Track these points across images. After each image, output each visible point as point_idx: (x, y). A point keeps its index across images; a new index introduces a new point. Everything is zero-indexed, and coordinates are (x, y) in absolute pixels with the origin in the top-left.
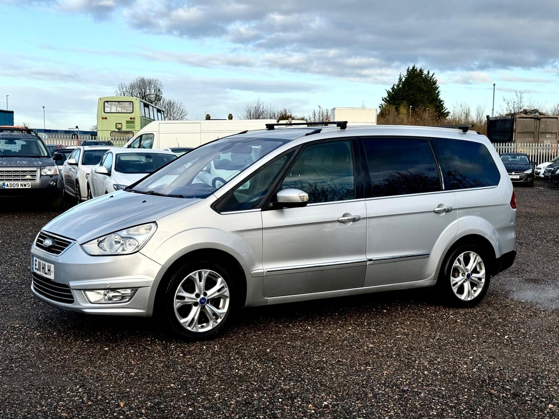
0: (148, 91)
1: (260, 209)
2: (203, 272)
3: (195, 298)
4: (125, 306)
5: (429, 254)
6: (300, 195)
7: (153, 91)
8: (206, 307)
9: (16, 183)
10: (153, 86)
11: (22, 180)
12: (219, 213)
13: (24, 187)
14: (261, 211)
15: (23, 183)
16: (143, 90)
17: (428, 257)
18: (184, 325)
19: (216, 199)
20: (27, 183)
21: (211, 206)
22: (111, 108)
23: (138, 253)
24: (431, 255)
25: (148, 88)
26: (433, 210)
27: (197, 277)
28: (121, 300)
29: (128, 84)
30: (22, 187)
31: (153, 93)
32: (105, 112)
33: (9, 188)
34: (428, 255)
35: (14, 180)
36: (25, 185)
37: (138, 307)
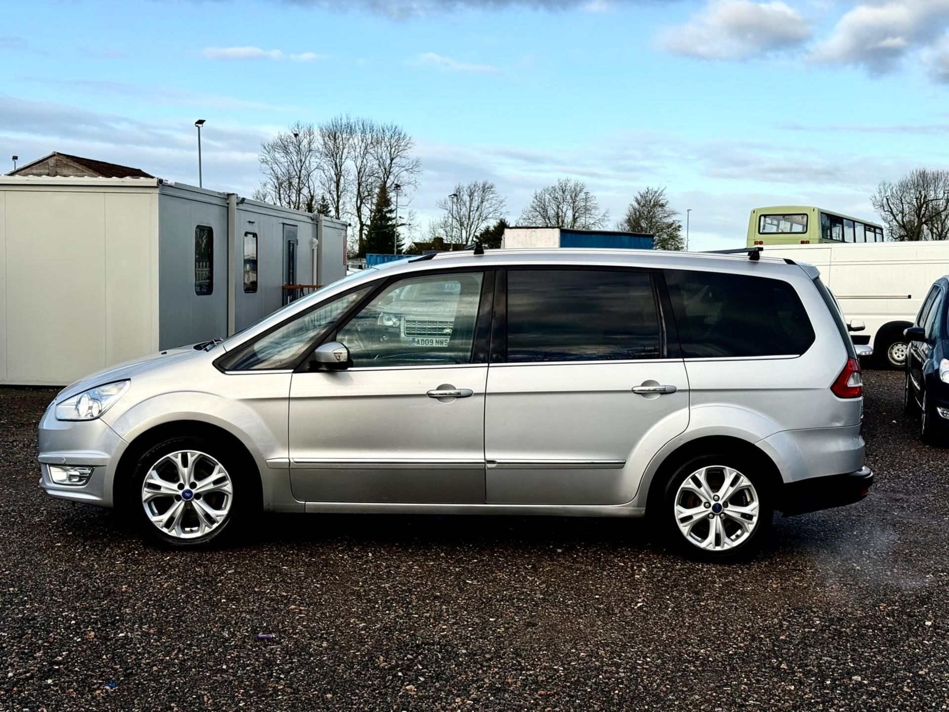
0: (932, 193)
1: (292, 371)
2: (189, 454)
3: (177, 489)
4: (82, 490)
5: (625, 463)
6: (335, 352)
7: (942, 192)
8: (193, 503)
9: (429, 339)
10: (941, 184)
11: (439, 334)
12: (223, 372)
13: (439, 346)
14: (293, 372)
15: (439, 339)
16: (923, 193)
17: (622, 467)
18: (156, 524)
19: (224, 352)
20: (444, 339)
21: (214, 363)
22: (778, 226)
23: (99, 419)
24: (628, 465)
25: (932, 188)
26: (630, 389)
27: (179, 461)
28: (79, 481)
29: (895, 182)
30: (437, 346)
31: (941, 196)
32: (761, 231)
33: (420, 345)
34: (621, 465)
35: (429, 334)
36: (442, 343)
37: (95, 493)
